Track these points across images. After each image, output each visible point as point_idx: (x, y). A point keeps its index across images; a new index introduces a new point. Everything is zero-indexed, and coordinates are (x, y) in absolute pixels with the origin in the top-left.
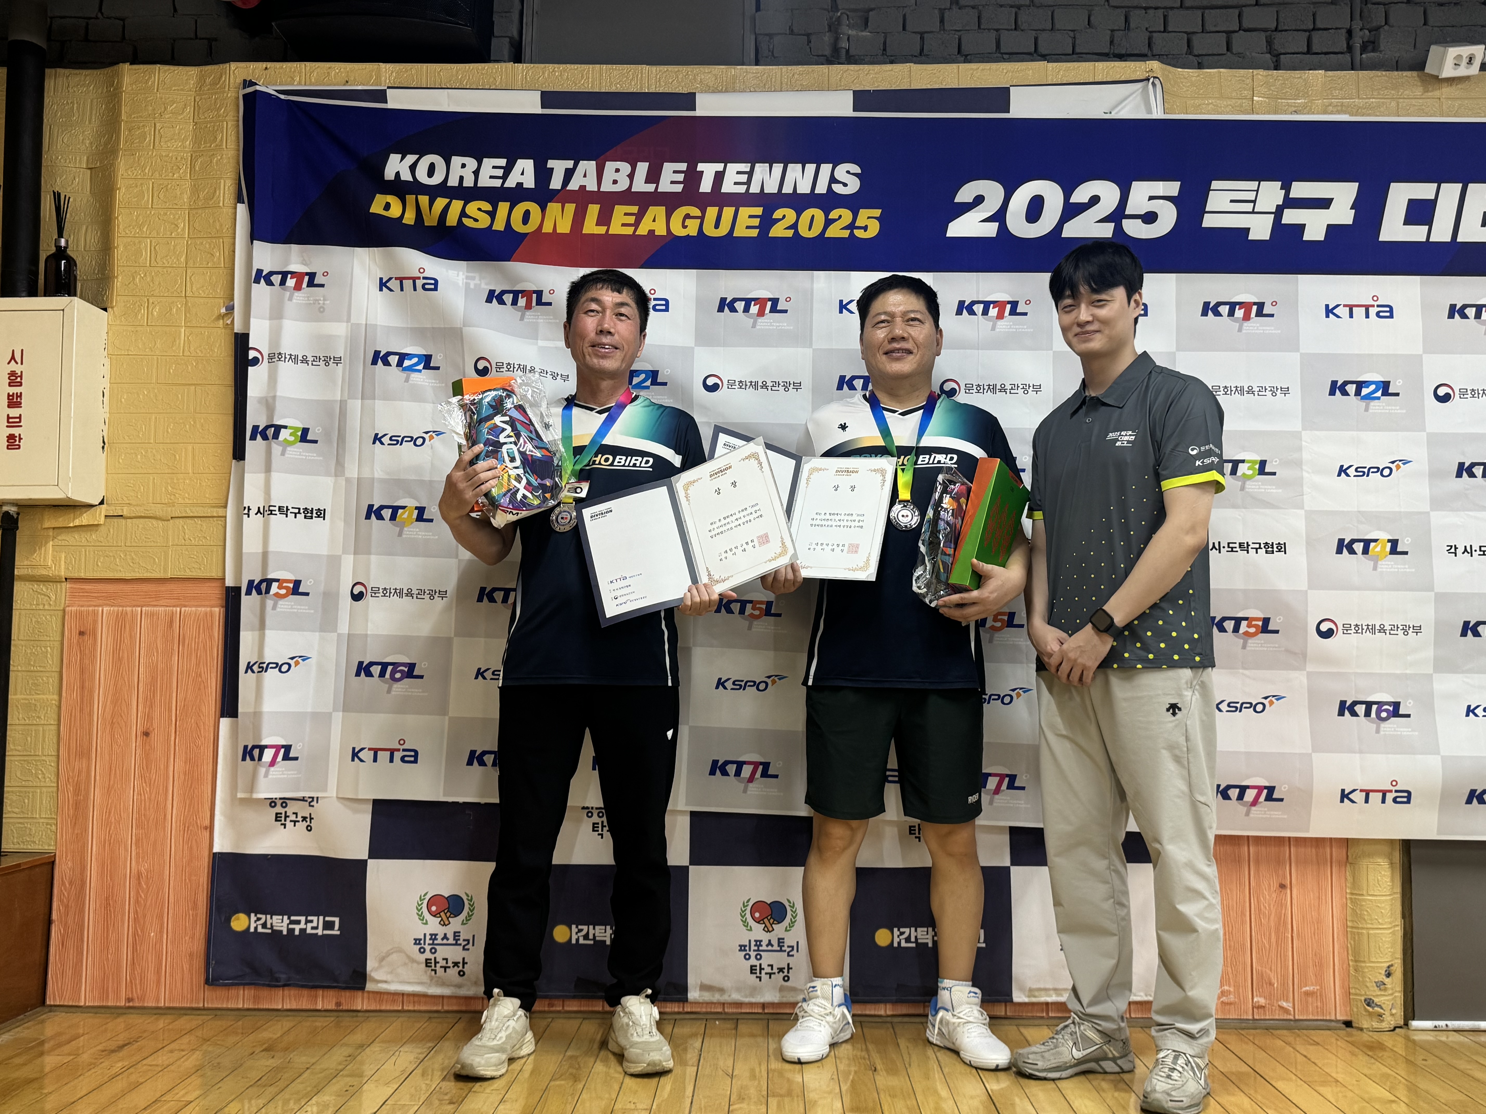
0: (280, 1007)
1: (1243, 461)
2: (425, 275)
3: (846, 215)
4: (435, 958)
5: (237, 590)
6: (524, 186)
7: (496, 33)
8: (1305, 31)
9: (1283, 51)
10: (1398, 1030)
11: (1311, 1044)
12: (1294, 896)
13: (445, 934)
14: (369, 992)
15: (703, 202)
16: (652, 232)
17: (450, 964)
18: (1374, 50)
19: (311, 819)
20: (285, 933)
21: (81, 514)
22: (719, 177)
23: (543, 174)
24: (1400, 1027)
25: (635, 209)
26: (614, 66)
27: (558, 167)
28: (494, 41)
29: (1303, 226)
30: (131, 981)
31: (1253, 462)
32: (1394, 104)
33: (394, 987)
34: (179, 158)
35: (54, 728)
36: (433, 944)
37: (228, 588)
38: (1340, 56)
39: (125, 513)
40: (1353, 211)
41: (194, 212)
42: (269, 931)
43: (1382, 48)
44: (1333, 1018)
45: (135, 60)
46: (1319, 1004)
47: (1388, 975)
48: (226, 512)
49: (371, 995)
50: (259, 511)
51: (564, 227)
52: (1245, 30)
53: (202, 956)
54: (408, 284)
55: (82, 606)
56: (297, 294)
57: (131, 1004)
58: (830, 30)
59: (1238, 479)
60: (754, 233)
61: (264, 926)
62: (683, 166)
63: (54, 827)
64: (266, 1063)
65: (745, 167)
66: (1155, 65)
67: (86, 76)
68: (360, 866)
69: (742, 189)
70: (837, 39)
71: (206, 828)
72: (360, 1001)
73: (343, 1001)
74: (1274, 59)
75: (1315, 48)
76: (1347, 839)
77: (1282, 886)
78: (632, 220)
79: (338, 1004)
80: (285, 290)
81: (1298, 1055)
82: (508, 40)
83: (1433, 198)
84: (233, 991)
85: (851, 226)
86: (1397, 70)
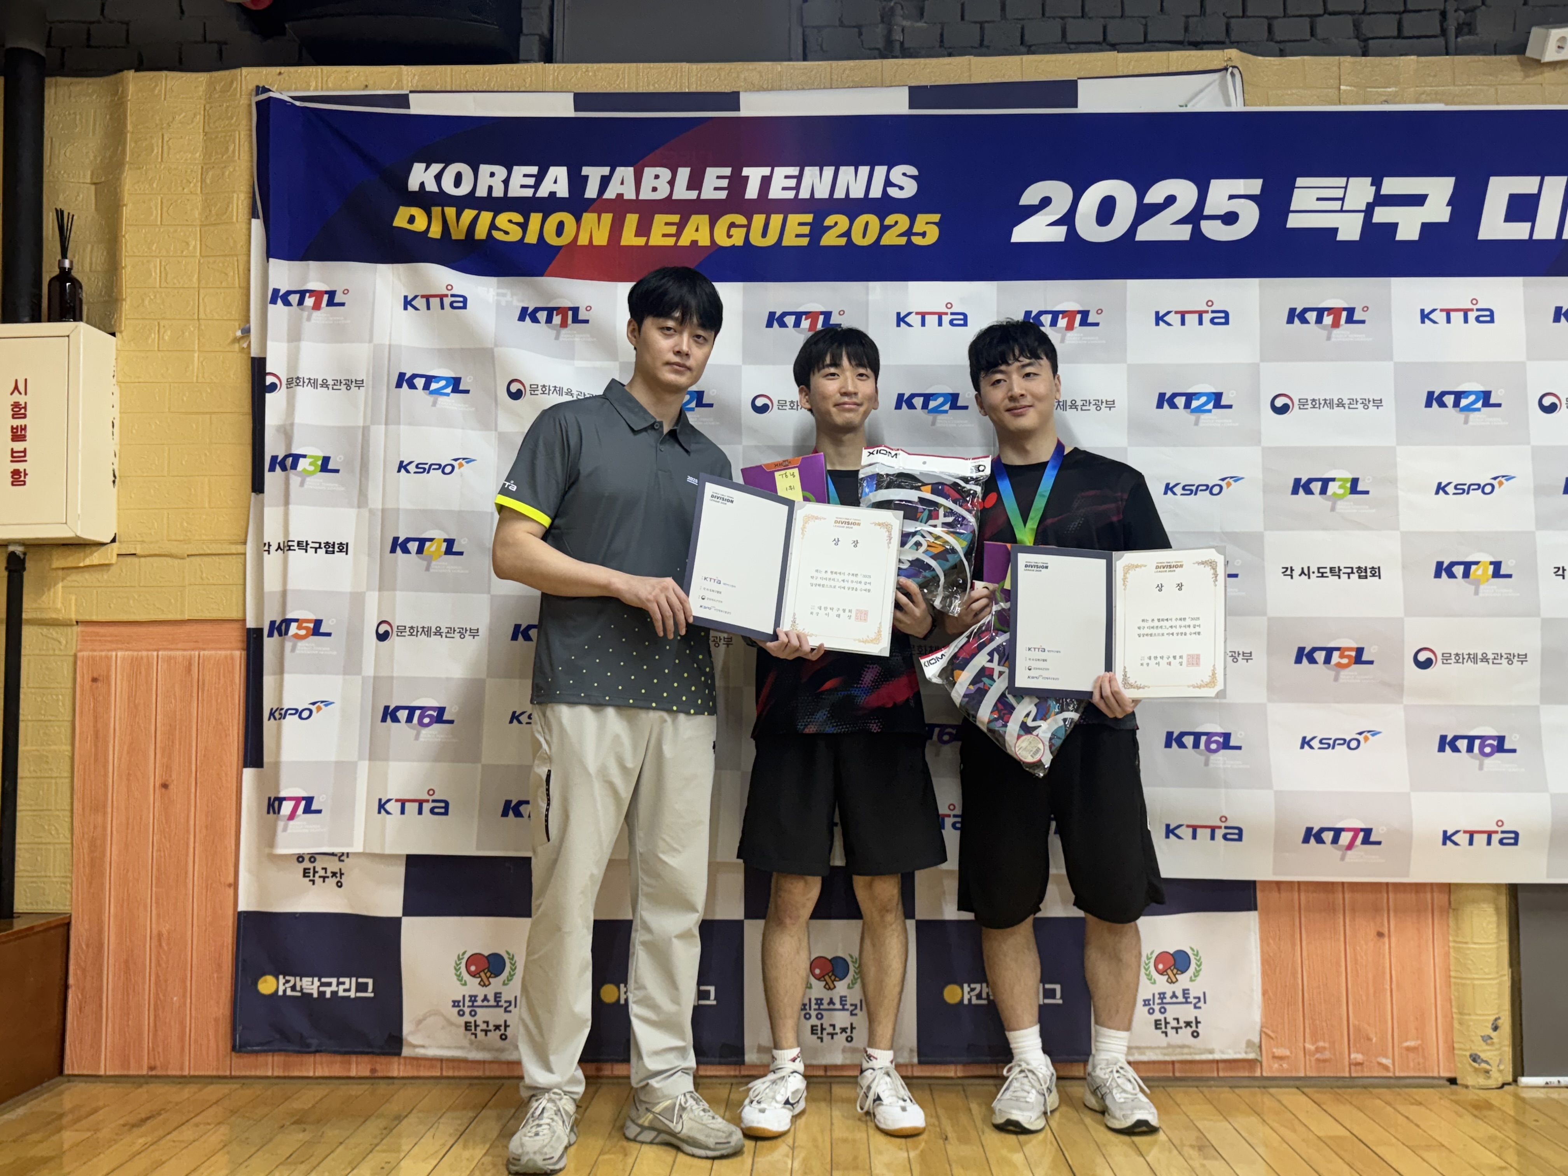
0: (311, 1074)
1: (1333, 480)
2: (454, 292)
3: (903, 221)
4: (475, 1021)
5: (259, 632)
6: (558, 196)
7: (525, 31)
8: (1395, 13)
9: (1371, 36)
10: (1506, 1087)
11: (1412, 1104)
12: (1393, 945)
13: (486, 996)
14: (405, 1058)
15: (748, 209)
16: (694, 243)
17: (491, 1027)
18: (1470, 33)
19: (342, 874)
20: (315, 995)
21: (91, 554)
22: (766, 182)
23: (577, 182)
24: (1509, 1084)
25: (676, 218)
26: (652, 65)
27: (594, 174)
28: (523, 39)
29: (1395, 225)
30: (153, 1049)
31: (1344, 480)
32: (1492, 90)
33: (431, 1052)
34: (189, 171)
35: (68, 780)
36: (473, 1006)
37: (249, 630)
38: (1433, 40)
39: (138, 552)
40: (1450, 208)
41: (207, 228)
42: (299, 994)
43: (1479, 29)
44: (1436, 1074)
45: (140, 67)
46: (1421, 1060)
47: (1495, 1028)
48: (245, 549)
49: (408, 1061)
50: (279, 547)
51: (601, 239)
52: (1330, 14)
53: (228, 1020)
54: (436, 302)
55: (95, 651)
56: (316, 314)
57: (153, 1073)
58: (883, 21)
59: (1328, 499)
60: (804, 242)
61: (293, 988)
62: (727, 171)
63: (69, 887)
64: (296, 1138)
65: (794, 171)
66: (1233, 53)
67: (89, 84)
68: (394, 924)
69: (791, 195)
70: (890, 32)
71: (230, 885)
72: (396, 1066)
73: (378, 1067)
74: (1362, 44)
75: (1406, 33)
76: (1450, 885)
77: (1380, 935)
78: (673, 230)
79: (373, 1070)
80: (302, 310)
81: (1400, 1116)
82: (537, 37)
83: (1535, 191)
84: (261, 1058)
85: (909, 233)
86: (1495, 54)
